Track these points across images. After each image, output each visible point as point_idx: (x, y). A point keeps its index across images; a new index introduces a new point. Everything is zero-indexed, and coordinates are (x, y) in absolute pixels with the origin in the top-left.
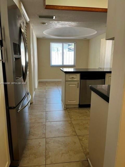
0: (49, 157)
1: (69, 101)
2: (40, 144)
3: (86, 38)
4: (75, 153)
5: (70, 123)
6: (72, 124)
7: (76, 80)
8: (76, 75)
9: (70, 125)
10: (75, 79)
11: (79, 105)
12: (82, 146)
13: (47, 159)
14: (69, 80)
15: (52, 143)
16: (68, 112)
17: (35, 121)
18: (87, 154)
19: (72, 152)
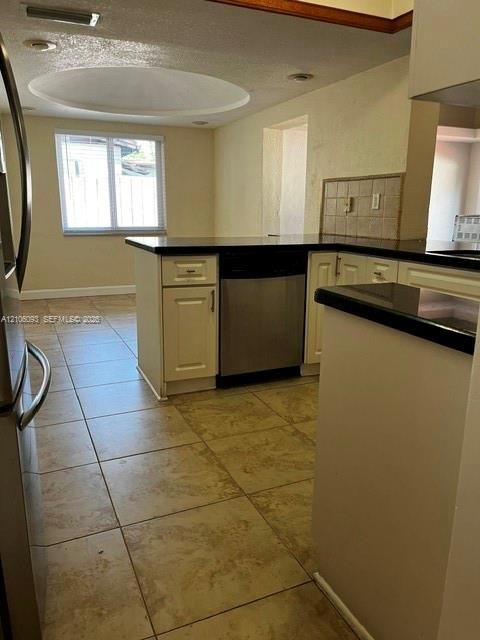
0: (162, 600)
1: (181, 366)
2: (103, 556)
3: (203, 123)
4: (259, 564)
5: (201, 453)
6: (213, 453)
7: (202, 279)
8: (204, 262)
9: (204, 460)
10: (200, 276)
11: (218, 378)
12: (276, 530)
13: (155, 612)
14: (178, 280)
15: (154, 543)
16: (181, 412)
17: (50, 466)
18: (303, 557)
19: (245, 560)
